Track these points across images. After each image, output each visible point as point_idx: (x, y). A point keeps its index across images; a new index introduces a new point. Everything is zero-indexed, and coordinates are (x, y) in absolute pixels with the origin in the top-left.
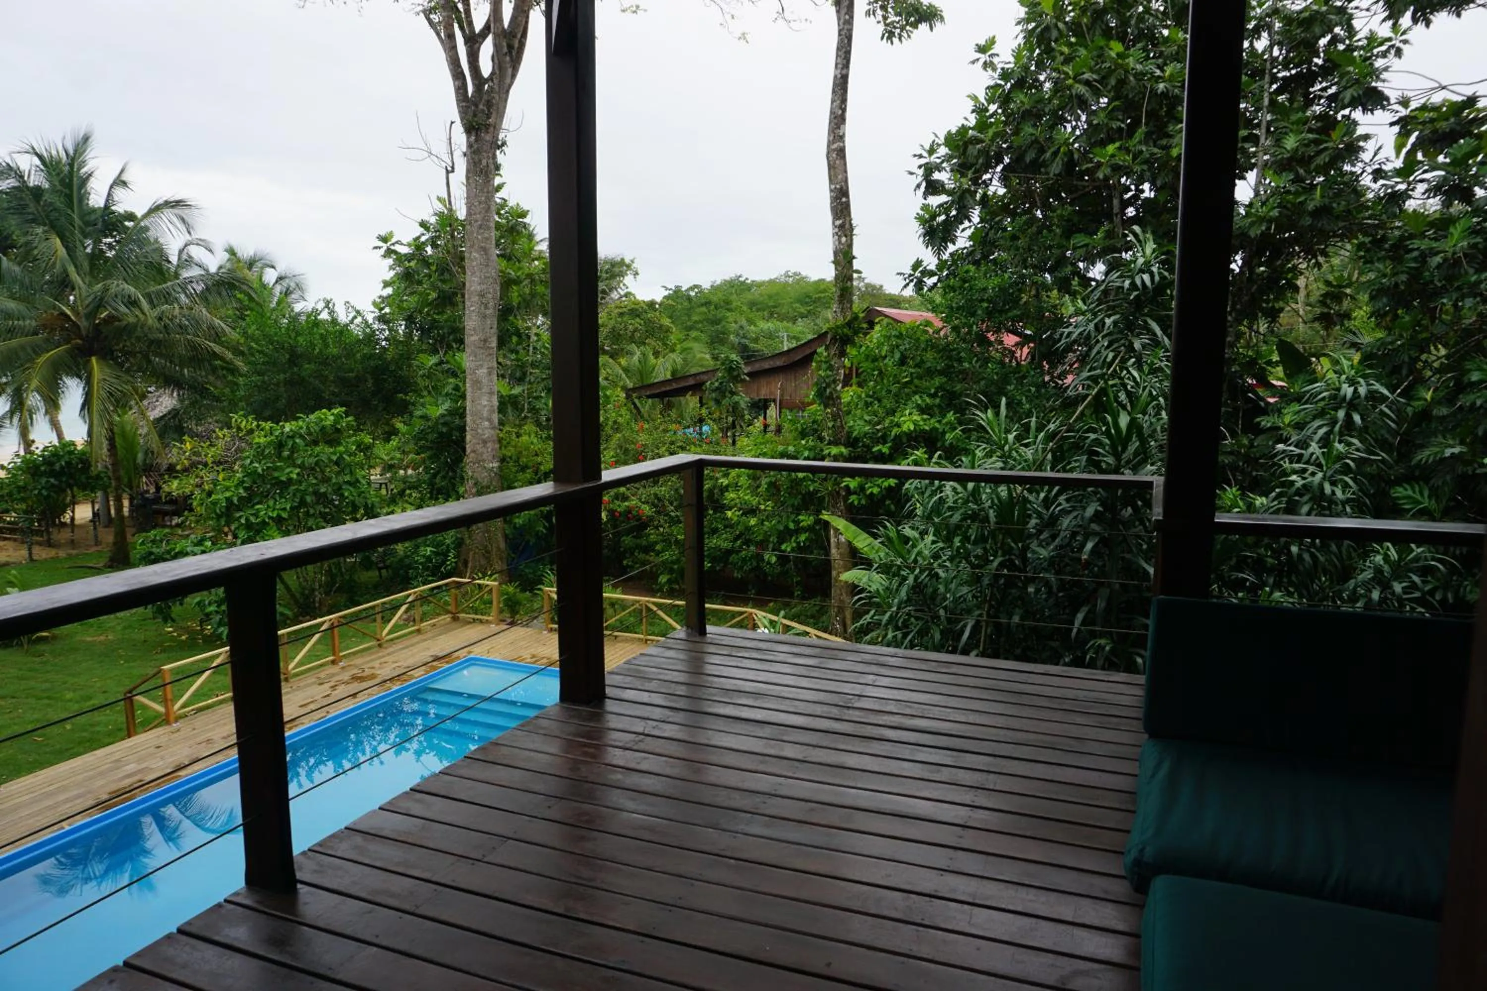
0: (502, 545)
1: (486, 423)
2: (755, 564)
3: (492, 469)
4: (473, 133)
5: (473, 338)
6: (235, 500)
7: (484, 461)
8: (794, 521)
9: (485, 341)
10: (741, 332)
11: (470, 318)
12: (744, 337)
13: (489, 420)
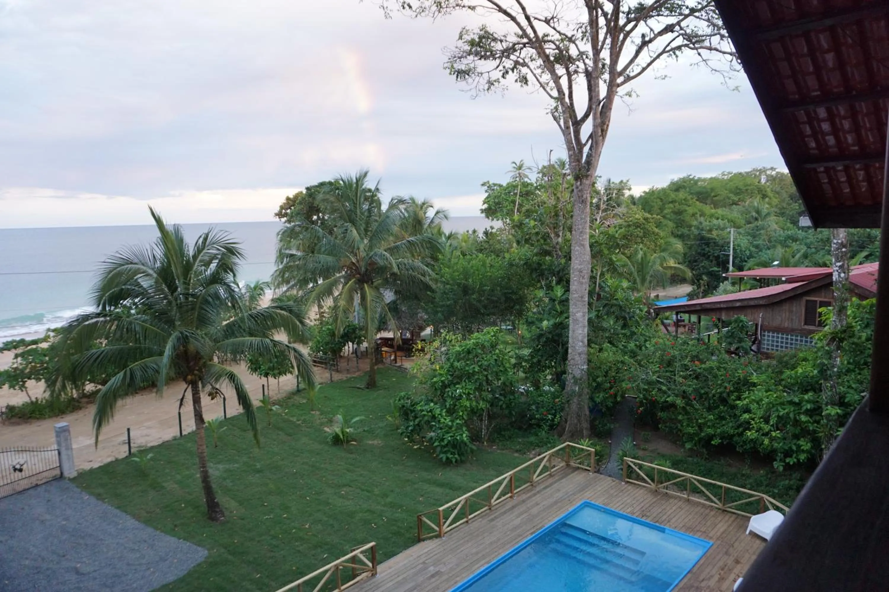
0: (587, 413)
1: (581, 344)
2: (752, 445)
3: (583, 370)
4: (579, 180)
5: (575, 296)
6: (446, 382)
7: (578, 365)
8: (795, 444)
9: (582, 297)
10: (701, 227)
11: (574, 285)
12: (702, 230)
13: (582, 342)
